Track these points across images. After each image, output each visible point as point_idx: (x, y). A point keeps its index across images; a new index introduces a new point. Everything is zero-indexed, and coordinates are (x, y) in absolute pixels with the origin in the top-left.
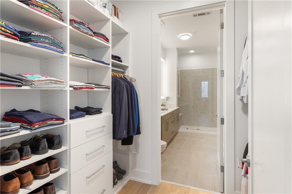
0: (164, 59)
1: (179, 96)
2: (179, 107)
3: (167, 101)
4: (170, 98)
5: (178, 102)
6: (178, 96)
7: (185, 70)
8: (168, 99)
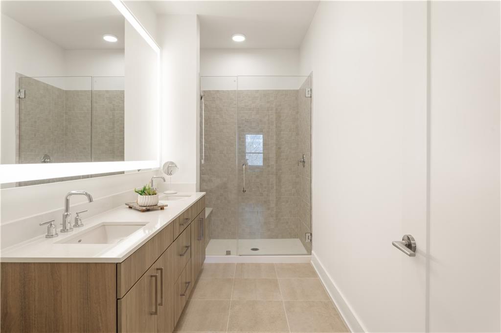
0: (160, 42)
1: (203, 161)
2: (204, 193)
3: (167, 177)
4: (176, 166)
5: (201, 177)
6: (201, 162)
7: (218, 91)
8: (170, 168)
